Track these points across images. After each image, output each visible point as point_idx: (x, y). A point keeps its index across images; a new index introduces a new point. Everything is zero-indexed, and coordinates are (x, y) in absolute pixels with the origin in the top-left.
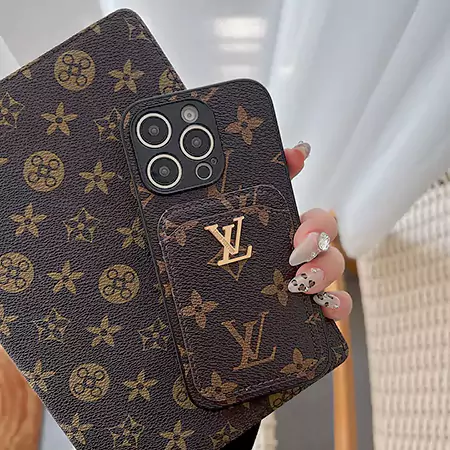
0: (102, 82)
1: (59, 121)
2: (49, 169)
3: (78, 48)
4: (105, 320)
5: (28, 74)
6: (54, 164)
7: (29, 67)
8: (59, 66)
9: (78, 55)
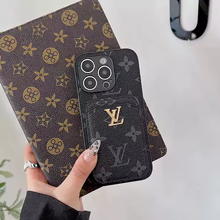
0: (80, 24)
1: (60, 37)
2: (53, 55)
3: (73, 9)
4: (66, 121)
5: (51, 17)
6: (55, 54)
7: (52, 14)
8: (64, 15)
9: (72, 12)
